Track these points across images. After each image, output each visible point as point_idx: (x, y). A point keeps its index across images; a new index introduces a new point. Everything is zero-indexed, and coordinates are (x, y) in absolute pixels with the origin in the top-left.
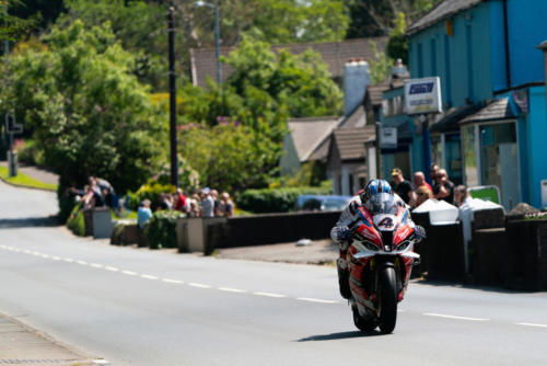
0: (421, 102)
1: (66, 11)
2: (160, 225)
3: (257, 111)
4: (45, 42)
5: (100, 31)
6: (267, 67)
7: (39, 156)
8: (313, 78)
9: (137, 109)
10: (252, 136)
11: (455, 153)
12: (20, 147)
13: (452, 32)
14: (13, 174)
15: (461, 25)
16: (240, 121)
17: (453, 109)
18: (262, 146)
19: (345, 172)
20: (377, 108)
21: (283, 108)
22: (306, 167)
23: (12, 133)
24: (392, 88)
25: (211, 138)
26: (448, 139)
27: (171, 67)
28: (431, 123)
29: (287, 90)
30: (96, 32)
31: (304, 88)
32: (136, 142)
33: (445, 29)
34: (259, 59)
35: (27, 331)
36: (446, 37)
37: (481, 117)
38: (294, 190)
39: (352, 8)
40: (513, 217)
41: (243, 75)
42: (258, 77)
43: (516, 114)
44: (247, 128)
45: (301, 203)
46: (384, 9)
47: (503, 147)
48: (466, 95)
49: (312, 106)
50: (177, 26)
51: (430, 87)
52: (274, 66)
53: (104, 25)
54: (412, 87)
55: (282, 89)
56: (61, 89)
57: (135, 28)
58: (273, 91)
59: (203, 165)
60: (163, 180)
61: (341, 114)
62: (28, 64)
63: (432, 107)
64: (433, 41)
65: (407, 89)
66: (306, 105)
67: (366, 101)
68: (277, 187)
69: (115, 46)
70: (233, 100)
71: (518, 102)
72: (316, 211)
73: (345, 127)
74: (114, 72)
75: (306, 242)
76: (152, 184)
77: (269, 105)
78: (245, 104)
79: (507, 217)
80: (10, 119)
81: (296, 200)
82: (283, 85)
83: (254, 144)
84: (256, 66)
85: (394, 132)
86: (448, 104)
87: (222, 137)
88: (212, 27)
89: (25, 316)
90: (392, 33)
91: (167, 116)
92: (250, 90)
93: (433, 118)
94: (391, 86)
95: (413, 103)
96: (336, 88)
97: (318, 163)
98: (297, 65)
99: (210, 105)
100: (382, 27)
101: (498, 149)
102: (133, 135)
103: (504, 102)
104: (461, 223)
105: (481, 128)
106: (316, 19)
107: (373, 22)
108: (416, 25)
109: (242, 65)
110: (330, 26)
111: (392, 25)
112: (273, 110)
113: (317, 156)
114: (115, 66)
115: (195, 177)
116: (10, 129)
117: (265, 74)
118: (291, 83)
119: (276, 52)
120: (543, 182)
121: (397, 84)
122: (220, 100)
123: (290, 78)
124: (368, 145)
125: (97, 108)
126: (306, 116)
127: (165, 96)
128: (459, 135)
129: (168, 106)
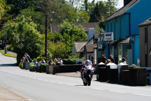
0: (108, 38)
1: (20, 13)
2: (42, 66)
3: (67, 39)
4: (14, 21)
5: (29, 18)
6: (69, 28)
7: (12, 49)
8: (80, 31)
9: (37, 38)
10: (65, 45)
11: (116, 51)
12: (8, 46)
13: (116, 21)
14: (6, 53)
15: (118, 19)
16: (62, 41)
17: (116, 40)
18: (68, 48)
19: (88, 55)
20: (97, 40)
21: (73, 39)
22: (78, 53)
23: (6, 43)
24: (100, 35)
25: (55, 46)
26: (114, 48)
27: (46, 28)
28: (110, 44)
29: (74, 34)
30: (27, 19)
31: (78, 34)
32: (36, 46)
33: (114, 20)
34: (67, 27)
35: (10, 92)
36: (115, 22)
37: (123, 43)
38: (75, 59)
39: (90, 15)
40: (131, 68)
41: (63, 30)
42: (67, 31)
43: (131, 42)
44: (64, 43)
45: (77, 62)
46: (98, 15)
47: (128, 50)
48: (119, 37)
49: (80, 39)
50: (47, 18)
51: (111, 35)
52: (71, 28)
53: (29, 17)
54: (106, 34)
55: (73, 34)
56: (18, 32)
57: (37, 18)
58: (71, 34)
59: (53, 52)
60: (43, 56)
61: (87, 41)
62: (10, 26)
63: (111, 40)
64: (111, 24)
65: (105, 35)
66: (79, 38)
67: (94, 38)
68: (71, 58)
69: (32, 22)
70: (61, 36)
71: (132, 39)
72: (81, 64)
73: (88, 44)
74: (31, 28)
75: (78, 72)
76: (40, 57)
77: (70, 38)
78: (64, 38)
79: (129, 68)
80: (5, 39)
81: (76, 62)
82: (73, 33)
83: (66, 47)
84: (67, 28)
85: (102, 45)
86: (115, 39)
87: (58, 45)
88: (56, 18)
89: (10, 88)
90: (100, 21)
91: (45, 40)
92: (65, 34)
93: (111, 42)
94: (100, 34)
95: (106, 38)
96: (86, 34)
97: (81, 52)
98: (77, 28)
99: (55, 37)
100: (98, 20)
101: (127, 50)
102: (36, 44)
103: (129, 39)
104: (118, 68)
105: (123, 45)
106: (82, 17)
107: (96, 18)
108: (107, 19)
109: (63, 28)
110: (85, 19)
111: (100, 19)
112: (70, 39)
113: (81, 51)
114: (32, 27)
115: (51, 55)
116: (5, 42)
117: (69, 30)
118: (75, 33)
119: (71, 25)
120: (138, 59)
121: (102, 34)
122: (57, 36)
123: (75, 32)
124: (94, 48)
125: (27, 37)
126: (79, 41)
127: (44, 35)
128: (117, 47)
129: (45, 37)
